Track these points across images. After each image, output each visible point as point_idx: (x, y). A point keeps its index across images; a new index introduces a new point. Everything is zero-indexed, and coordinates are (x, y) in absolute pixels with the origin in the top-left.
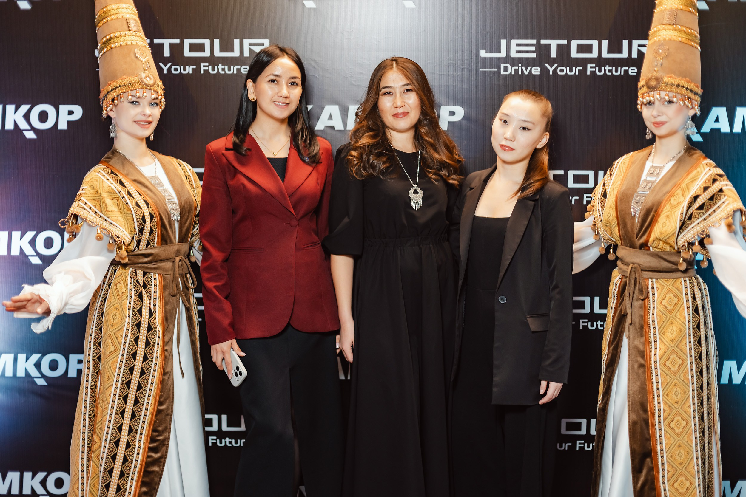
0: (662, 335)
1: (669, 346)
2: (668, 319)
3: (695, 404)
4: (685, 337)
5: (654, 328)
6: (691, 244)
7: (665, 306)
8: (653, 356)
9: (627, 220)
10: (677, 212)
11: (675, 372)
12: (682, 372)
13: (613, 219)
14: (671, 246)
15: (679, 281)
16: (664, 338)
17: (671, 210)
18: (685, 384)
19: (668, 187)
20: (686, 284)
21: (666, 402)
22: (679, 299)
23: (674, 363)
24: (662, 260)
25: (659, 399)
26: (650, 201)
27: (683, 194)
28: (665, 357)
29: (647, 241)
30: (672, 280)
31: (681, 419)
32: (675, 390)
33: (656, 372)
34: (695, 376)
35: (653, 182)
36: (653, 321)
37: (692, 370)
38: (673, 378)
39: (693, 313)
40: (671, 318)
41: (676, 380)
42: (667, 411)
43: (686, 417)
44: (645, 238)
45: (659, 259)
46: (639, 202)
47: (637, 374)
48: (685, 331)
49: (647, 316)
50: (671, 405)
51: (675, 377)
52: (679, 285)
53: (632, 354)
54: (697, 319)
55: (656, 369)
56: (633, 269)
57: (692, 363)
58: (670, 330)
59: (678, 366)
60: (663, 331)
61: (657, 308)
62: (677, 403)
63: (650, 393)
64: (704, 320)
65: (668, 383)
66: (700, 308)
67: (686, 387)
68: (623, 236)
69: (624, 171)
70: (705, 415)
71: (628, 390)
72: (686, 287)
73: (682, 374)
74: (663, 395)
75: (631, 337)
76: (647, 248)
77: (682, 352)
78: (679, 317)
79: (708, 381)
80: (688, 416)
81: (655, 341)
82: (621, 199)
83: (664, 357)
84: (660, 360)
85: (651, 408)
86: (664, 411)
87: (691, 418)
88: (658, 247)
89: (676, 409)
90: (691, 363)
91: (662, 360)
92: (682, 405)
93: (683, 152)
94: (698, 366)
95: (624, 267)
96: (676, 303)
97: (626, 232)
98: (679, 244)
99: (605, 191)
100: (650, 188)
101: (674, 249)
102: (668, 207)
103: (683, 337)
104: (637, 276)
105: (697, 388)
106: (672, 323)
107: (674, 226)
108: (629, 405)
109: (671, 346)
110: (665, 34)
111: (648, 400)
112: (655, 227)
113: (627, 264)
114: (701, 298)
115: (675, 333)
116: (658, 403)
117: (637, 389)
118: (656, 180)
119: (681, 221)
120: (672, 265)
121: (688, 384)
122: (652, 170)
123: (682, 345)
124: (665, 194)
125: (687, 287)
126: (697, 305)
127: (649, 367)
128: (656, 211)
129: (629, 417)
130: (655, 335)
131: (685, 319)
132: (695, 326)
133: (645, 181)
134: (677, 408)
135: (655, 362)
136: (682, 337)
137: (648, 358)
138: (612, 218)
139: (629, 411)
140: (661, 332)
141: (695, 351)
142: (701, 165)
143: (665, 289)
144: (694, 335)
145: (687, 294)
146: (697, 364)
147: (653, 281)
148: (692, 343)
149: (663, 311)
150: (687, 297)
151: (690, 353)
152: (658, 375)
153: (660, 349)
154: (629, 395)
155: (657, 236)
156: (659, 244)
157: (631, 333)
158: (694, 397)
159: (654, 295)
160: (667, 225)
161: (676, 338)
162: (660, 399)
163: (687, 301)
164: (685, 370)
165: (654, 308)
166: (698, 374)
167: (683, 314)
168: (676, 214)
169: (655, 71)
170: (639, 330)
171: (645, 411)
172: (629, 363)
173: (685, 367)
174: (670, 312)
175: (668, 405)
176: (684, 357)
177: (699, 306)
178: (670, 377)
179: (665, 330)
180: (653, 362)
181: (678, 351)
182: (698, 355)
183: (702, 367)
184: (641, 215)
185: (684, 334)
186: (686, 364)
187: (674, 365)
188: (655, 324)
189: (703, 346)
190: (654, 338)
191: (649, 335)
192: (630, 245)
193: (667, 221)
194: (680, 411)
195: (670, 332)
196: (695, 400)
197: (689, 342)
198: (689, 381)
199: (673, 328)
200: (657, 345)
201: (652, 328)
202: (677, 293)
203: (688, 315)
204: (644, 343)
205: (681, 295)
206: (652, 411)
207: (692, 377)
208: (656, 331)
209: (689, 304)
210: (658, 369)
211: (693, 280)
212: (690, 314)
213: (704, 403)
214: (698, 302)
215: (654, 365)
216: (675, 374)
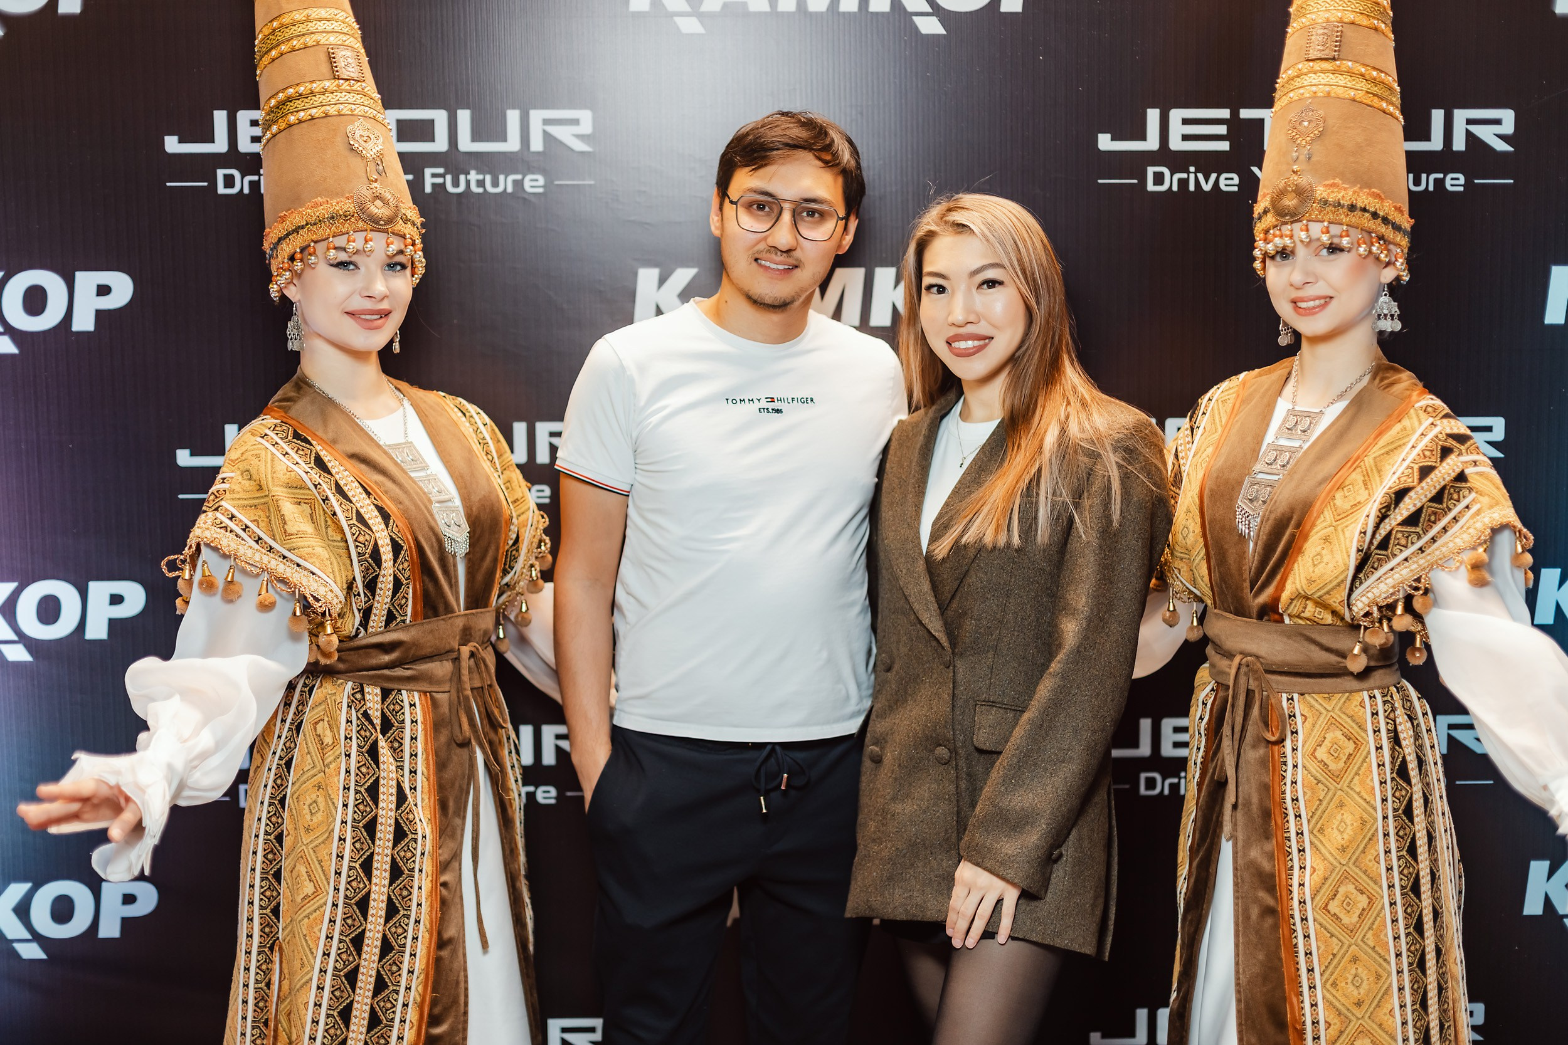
0: (1318, 834)
1: (1335, 863)
2: (1330, 794)
3: (1405, 1006)
4: (1375, 839)
5: (1298, 816)
6: (1386, 610)
7: (1322, 761)
8: (1295, 888)
9: (1226, 546)
10: (1350, 528)
11: (1351, 927)
12: (1370, 928)
13: (1196, 542)
14: (1334, 613)
15: (1357, 697)
16: (1321, 841)
17: (1334, 524)
18: (1377, 958)
19: (1328, 466)
20: (1373, 705)
21: (1331, 1003)
22: (1358, 745)
23: (1348, 904)
24: (1313, 647)
26: (1285, 497)
27: (1365, 484)
28: (1326, 891)
29: (1276, 600)
30: (1338, 696)
32: (1353, 971)
33: (1305, 928)
34: (1403, 936)
35: (1293, 451)
36: (1295, 800)
37: (1394, 921)
38: (1347, 943)
39: (1393, 779)
40: (1339, 792)
41: (1354, 946)
42: (1335, 1024)
43: (1385, 1039)
44: (1270, 591)
45: (1306, 644)
46: (1256, 499)
47: (1257, 932)
48: (1373, 824)
49: (1280, 786)
50: (1344, 1010)
51: (1353, 941)
52: (1356, 710)
53: (1243, 882)
54: (1404, 793)
55: (1304, 919)
56: (1244, 669)
57: (1395, 903)
58: (1337, 823)
59: (1358, 913)
60: (1319, 825)
61: (1304, 767)
62: (1359, 1004)
63: (1290, 980)
64: (1424, 793)
65: (1334, 955)
66: (1412, 765)
67: (1380, 965)
69: (1224, 420)
70: (1434, 1032)
71: (1237, 972)
72: (1375, 714)
73: (1371, 932)
74: (1324, 986)
75: (1241, 837)
76: (1277, 617)
77: (1368, 876)
78: (1358, 790)
79: (1437, 946)
80: (1387, 1038)
81: (1301, 851)
82: (1213, 493)
83: (1322, 892)
84: (1312, 899)
85: (1295, 1020)
86: (1328, 1025)
87: (1396, 1040)
88: (1302, 615)
89: (1358, 1019)
90: (1393, 904)
91: (1318, 898)
92: (1371, 1009)
93: (1367, 379)
94: (1409, 910)
95: (1223, 663)
96: (1350, 755)
97: (1226, 576)
98: (1354, 608)
99: (1179, 469)
100: (1284, 466)
101: (1342, 619)
102: (1328, 515)
103: (1370, 839)
104: (1253, 685)
105: (1410, 964)
106: (1341, 805)
107: (1341, 563)
108: (1239, 1012)
109: (1340, 863)
110: (1314, 82)
111: (1285, 999)
112: (1296, 565)
113: (1230, 655)
114: (1412, 740)
115: (1349, 831)
116: (1312, 1005)
117: (1257, 969)
118: (1301, 447)
119: (1359, 550)
120: (1339, 659)
121: (1387, 957)
122: (1292, 420)
123: (1368, 860)
124: (1321, 484)
125: (1377, 714)
126: (1404, 758)
127: (1286, 914)
128: (1298, 525)
130: (1300, 834)
131: (1374, 795)
132: (1400, 811)
133: (1274, 447)
134: (1360, 1016)
135: (1302, 902)
136: (1367, 839)
137: (1284, 893)
138: (1192, 539)
139: (1239, 1025)
140: (1313, 829)
141: (1401, 873)
142: (1412, 411)
143: (1321, 719)
144: (1397, 834)
145: (1376, 731)
146: (1407, 906)
147: (1292, 699)
148: (1394, 855)
149: (1318, 774)
150: (1378, 739)
151: (1388, 879)
152: (1308, 936)
153: (1314, 870)
154: (1238, 984)
155: (1299, 587)
156: (1305, 608)
157: (1239, 828)
158: (1403, 988)
159: (1296, 732)
160: (1325, 560)
161: (1351, 842)
162: (1316, 996)
163: (1377, 748)
164: (1376, 923)
165: (1295, 766)
166: (1411, 930)
167: (1368, 781)
168: (1347, 534)
169: (1294, 172)
170: (1259, 821)
171: (1281, 1025)
172: (1236, 904)
173: (1378, 915)
174: (1337, 777)
175: (1337, 1010)
176: (1373, 889)
177: (1408, 758)
178: (1340, 941)
179: (1325, 823)
180: (1295, 903)
181: (1357, 874)
182: (1410, 884)
183: (1421, 911)
184: (1261, 533)
185: (1371, 832)
186: (1380, 907)
187: (1348, 909)
188: (1299, 808)
189: (1422, 861)
190: (1298, 842)
191: (1285, 835)
192: (1235, 608)
193: (1324, 552)
194: (1368, 1024)
195: (1337, 828)
196: (1404, 997)
197: (1386, 852)
198: (1389, 950)
199: (1345, 817)
200: (1305, 859)
201: (1291, 817)
202: (1353, 728)
203: (1381, 783)
204: (1273, 855)
205: (1362, 734)
206: (1298, 1026)
207: (1395, 938)
208: (1301, 825)
209: (1383, 756)
210: (1310, 919)
211: (1392, 696)
212: (1385, 782)
213: (1430, 1002)
214: (1407, 751)
215: (1300, 911)
216: (1352, 931)
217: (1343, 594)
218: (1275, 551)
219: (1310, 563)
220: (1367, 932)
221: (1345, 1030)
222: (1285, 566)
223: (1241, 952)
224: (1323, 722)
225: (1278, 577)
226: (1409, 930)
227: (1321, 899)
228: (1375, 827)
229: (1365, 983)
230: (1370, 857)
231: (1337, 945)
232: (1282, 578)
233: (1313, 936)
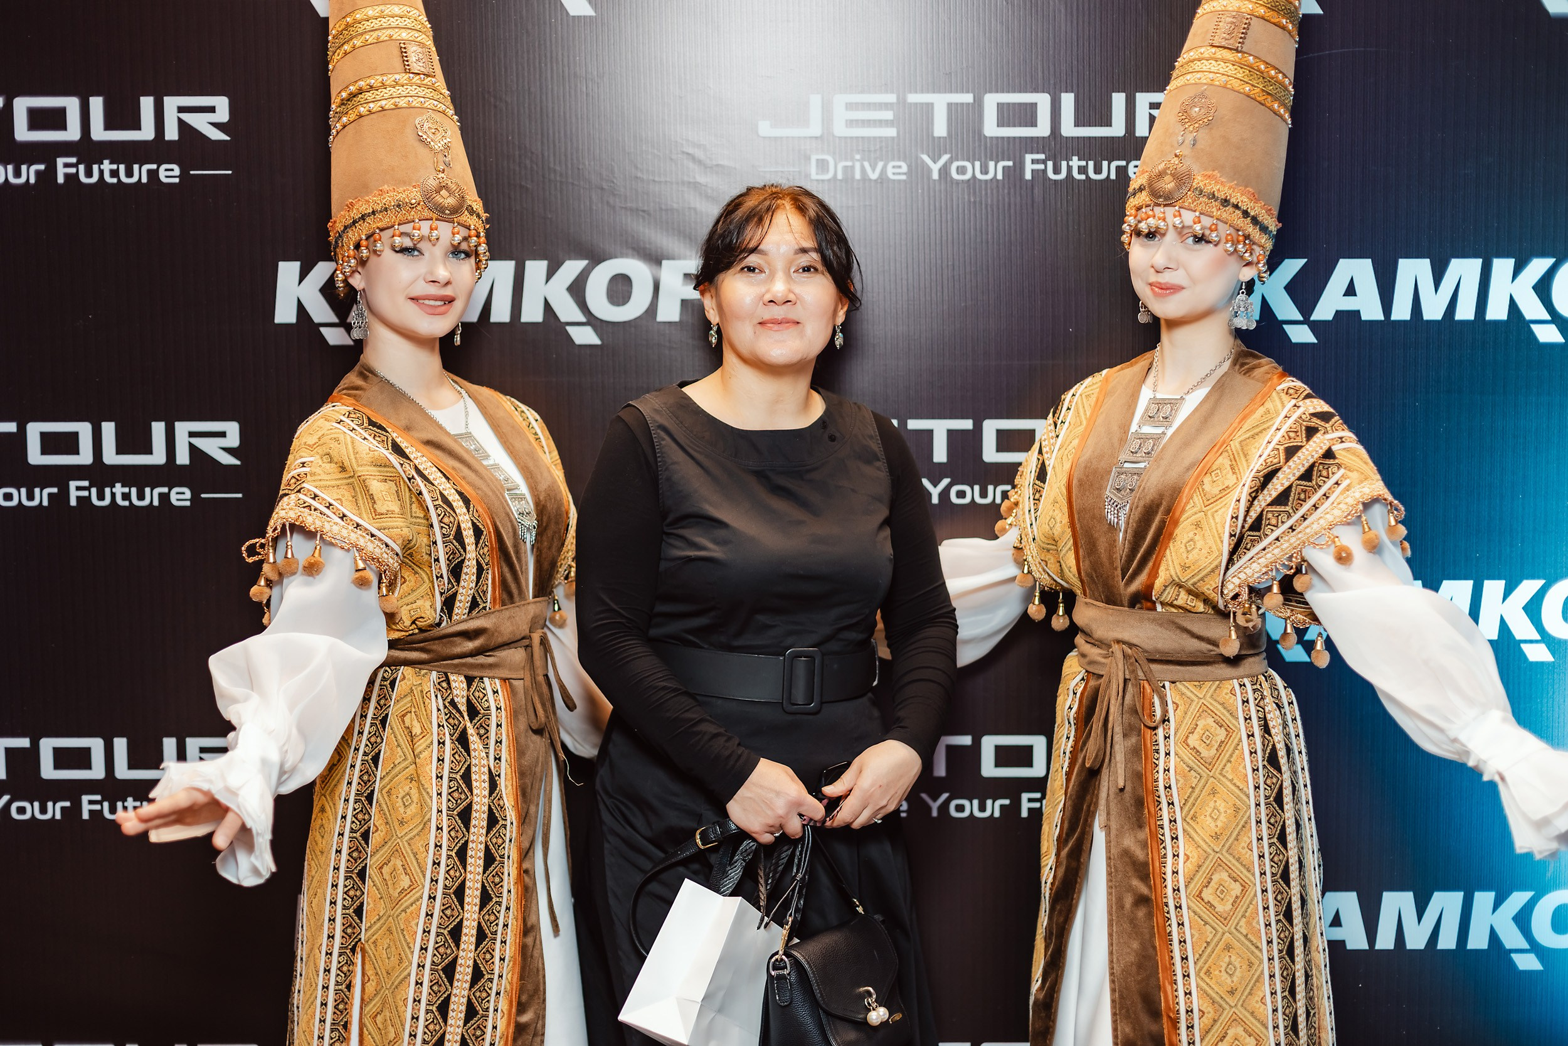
0: (1191, 822)
1: (1209, 850)
2: (1203, 781)
3: (1275, 993)
4: (1248, 826)
5: (1171, 804)
6: (1257, 593)
7: (1195, 748)
8: (1169, 876)
9: (1096, 535)
10: (1220, 512)
11: (1225, 915)
12: (1243, 916)
13: (1063, 533)
14: (1206, 601)
15: (1227, 686)
16: (1194, 828)
17: (1204, 509)
18: (1250, 945)
19: (1195, 452)
20: (1244, 694)
21: (1205, 992)
22: (1229, 731)
24: (1185, 636)
25: (1187, 984)
26: (1151, 487)
27: (1232, 469)
28: (1200, 879)
29: (1150, 587)
30: (1209, 683)
31: (1243, 1033)
32: (1227, 959)
33: (1179, 916)
34: (1273, 923)
35: (1157, 438)
36: (1168, 787)
37: (1266, 908)
38: (1220, 930)
39: (1264, 766)
40: (1212, 779)
41: (1227, 934)
42: (1209, 1013)
43: (1257, 1027)
44: (1142, 578)
45: (1177, 632)
46: (1124, 488)
47: (1132, 921)
48: (1246, 812)
49: (1153, 774)
50: (1218, 999)
51: (1226, 929)
52: (1227, 697)
53: (1116, 871)
54: (1274, 780)
57: (1266, 891)
58: (1210, 810)
60: (1192, 813)
61: (1176, 754)
62: (1232, 992)
63: (1165, 969)
64: (1292, 781)
65: (1208, 943)
66: (1282, 753)
67: (1252, 953)
68: (1088, 575)
69: (1088, 414)
70: (1302, 1019)
71: (1111, 962)
72: (1246, 702)
74: (1197, 975)
75: (1114, 826)
76: (1149, 604)
77: (1241, 863)
78: (1230, 777)
79: (1304, 933)
80: (1259, 1025)
81: (1175, 838)
82: (1081, 483)
83: (1196, 879)
84: (1186, 886)
85: (1168, 1008)
86: (1202, 1013)
87: (1267, 1028)
88: (1175, 602)
89: (1231, 1007)
90: (1264, 891)
91: (1192, 886)
92: (1244, 997)
93: (1227, 365)
94: (1279, 897)
95: (1094, 652)
96: (1222, 742)
97: (1096, 566)
98: (1227, 593)
99: (1043, 464)
100: (1148, 453)
101: (1214, 606)
102: (1198, 502)
103: (1243, 827)
105: (1280, 951)
106: (1214, 792)
107: (1214, 548)
108: (1113, 1001)
109: (1214, 851)
110: (1213, 69)
111: (1160, 988)
112: (1168, 551)
113: (1102, 644)
114: (1281, 728)
115: (1223, 818)
116: (1186, 994)
117: (1132, 958)
118: (1164, 433)
119: (1231, 535)
120: (1211, 647)
121: (1259, 945)
122: (1154, 408)
123: (1241, 848)
124: (1188, 469)
125: (1247, 702)
126: (1274, 745)
127: (1160, 903)
128: (1168, 511)
129: (1115, 1030)
130: (1173, 821)
131: (1247, 782)
132: (1272, 799)
134: (1233, 1005)
135: (1176, 890)
136: (1240, 826)
137: (1158, 881)
138: (1059, 529)
139: (1114, 1014)
140: (1186, 816)
141: (1272, 860)
142: (1275, 394)
143: (1193, 706)
144: (1268, 821)
145: (1248, 719)
146: (1277, 893)
147: (1164, 687)
148: (1265, 842)
149: (1190, 762)
150: (1248, 727)
151: (1260, 866)
152: (1183, 924)
153: (1187, 858)
155: (1172, 574)
156: (1178, 595)
157: (1112, 818)
158: (1274, 976)
159: (1168, 721)
160: (1198, 546)
161: (1225, 829)
163: (1249, 736)
164: (1249, 910)
165: (1168, 754)
166: (1281, 917)
167: (1241, 768)
168: (1218, 519)
169: (1176, 155)
170: (1132, 810)
171: (1155, 1013)
172: (1109, 894)
173: (1251, 903)
174: (1209, 765)
175: (1211, 998)
176: (1246, 877)
177: (1278, 746)
178: (1214, 928)
179: (1198, 810)
180: (1169, 891)
181: (1230, 861)
182: (1280, 871)
183: (1290, 898)
184: (1131, 521)
185: (1244, 819)
186: (1253, 893)
187: (1222, 896)
188: (1171, 795)
189: (1291, 849)
190: (1171, 830)
191: (1158, 823)
192: (1106, 597)
193: (1196, 538)
194: (1241, 1012)
195: (1210, 816)
196: (1275, 984)
197: (1258, 839)
198: (1260, 937)
199: (1217, 804)
200: (1178, 847)
201: (1164, 805)
202: (1224, 716)
203: (1254, 770)
204: (1147, 843)
205: (1234, 722)
206: (1171, 1015)
207: (1266, 925)
208: (1174, 812)
209: (1255, 744)
210: (1184, 907)
211: (1260, 685)
212: (1257, 770)
213: (1298, 989)
214: (1276, 739)
215: (1174, 898)
216: (1225, 919)
217: (1217, 581)
218: (1144, 538)
219: (1183, 549)
220: (1240, 920)
221: (1218, 1019)
222: (1156, 552)
223: (1114, 942)
224: (1194, 710)
225: (1150, 564)
226: (1278, 918)
227: (1195, 886)
228: (1248, 814)
229: (1238, 970)
230: (1243, 844)
231: (1211, 933)
232: (1154, 564)
233: (1187, 924)
